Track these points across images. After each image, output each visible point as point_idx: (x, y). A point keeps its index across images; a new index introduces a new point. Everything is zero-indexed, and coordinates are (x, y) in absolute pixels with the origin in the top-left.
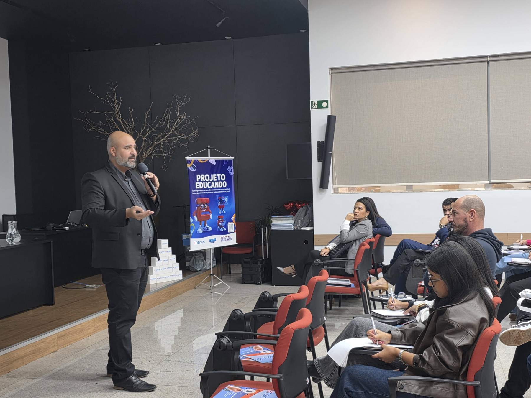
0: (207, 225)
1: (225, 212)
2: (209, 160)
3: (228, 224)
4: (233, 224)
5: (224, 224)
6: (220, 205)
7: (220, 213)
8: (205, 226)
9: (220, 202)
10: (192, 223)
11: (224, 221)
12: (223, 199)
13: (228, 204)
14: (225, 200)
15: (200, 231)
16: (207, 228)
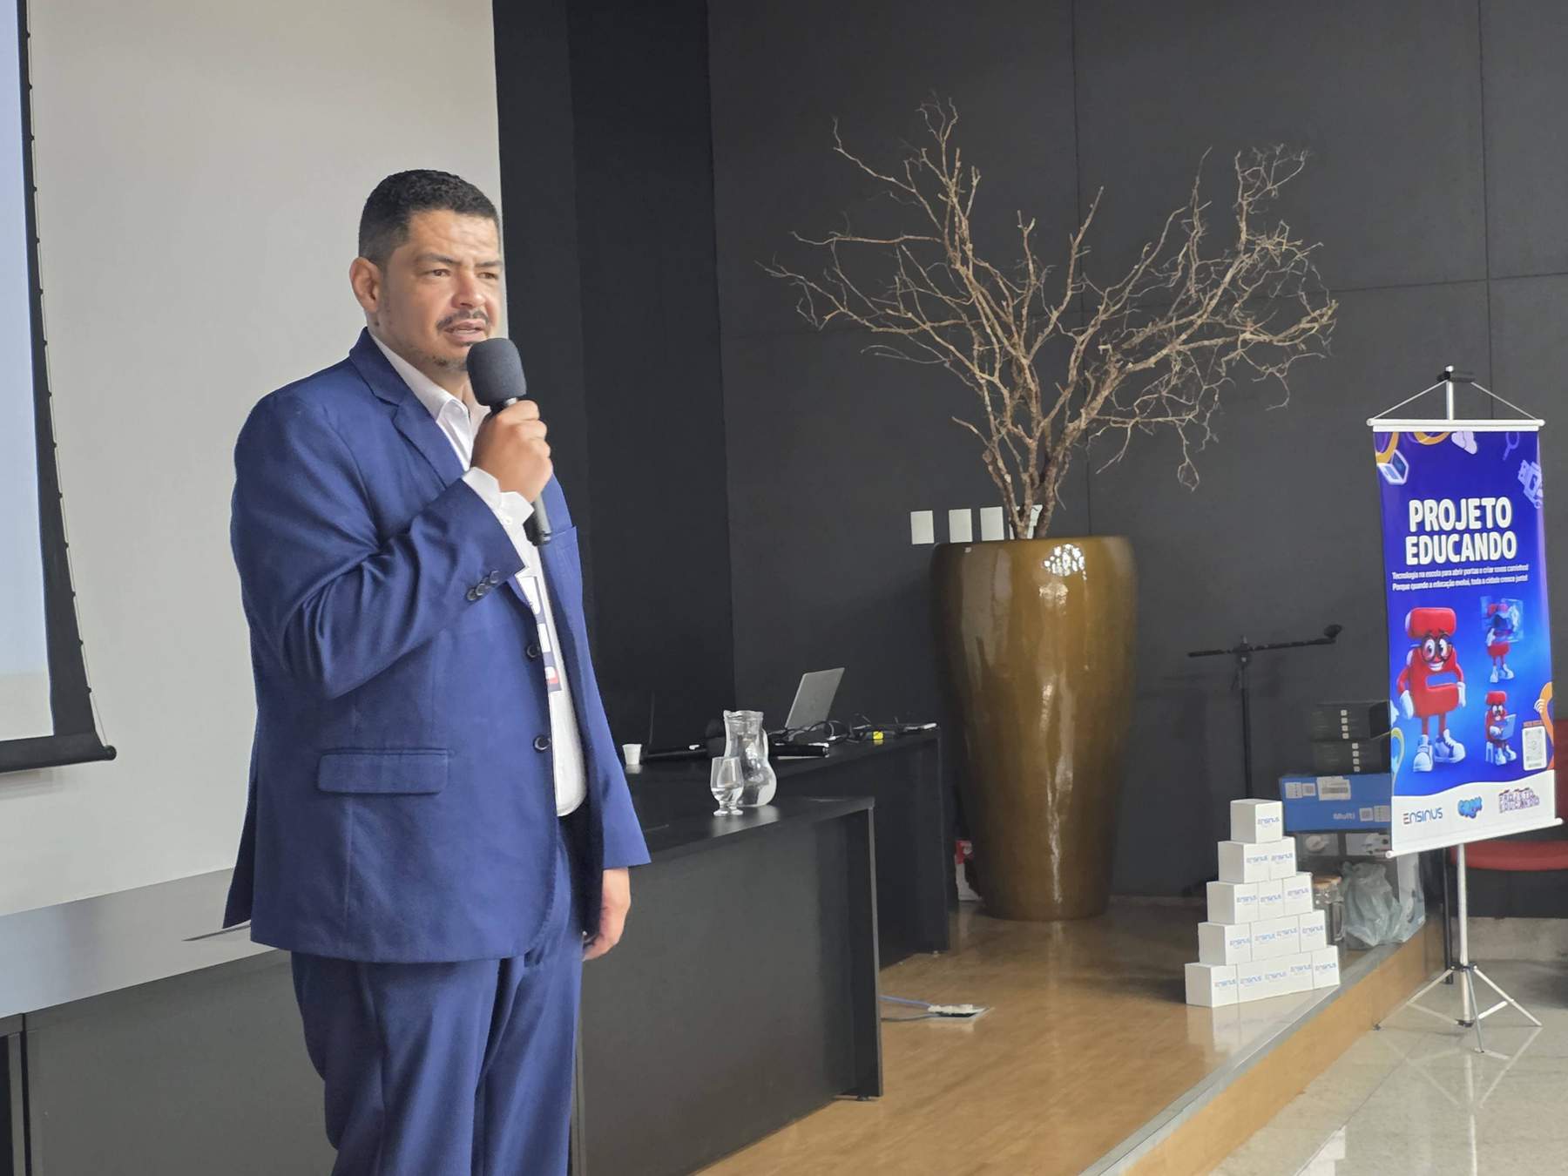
0: (1447, 733)
1: (1511, 675)
2: (1452, 433)
3: (1524, 731)
4: (1540, 732)
5: (1508, 732)
6: (1493, 642)
7: (1494, 678)
8: (1441, 739)
9: (1493, 630)
10: (1396, 725)
11: (1511, 718)
12: (1504, 615)
13: (1521, 635)
14: (1510, 620)
15: (1425, 762)
16: (1447, 750)
